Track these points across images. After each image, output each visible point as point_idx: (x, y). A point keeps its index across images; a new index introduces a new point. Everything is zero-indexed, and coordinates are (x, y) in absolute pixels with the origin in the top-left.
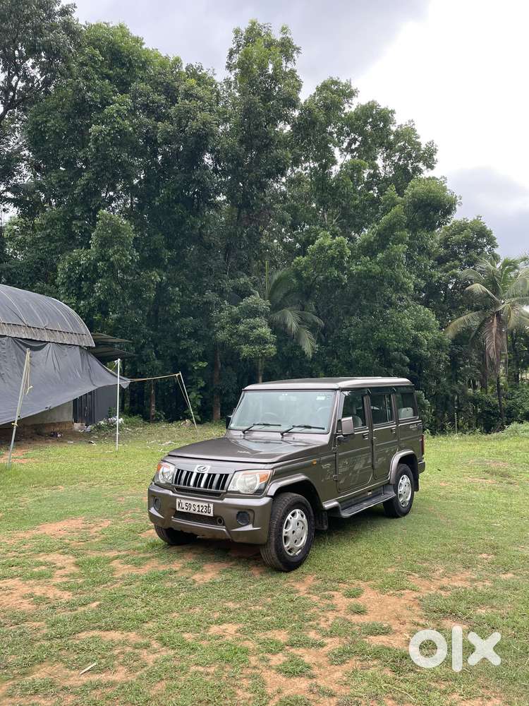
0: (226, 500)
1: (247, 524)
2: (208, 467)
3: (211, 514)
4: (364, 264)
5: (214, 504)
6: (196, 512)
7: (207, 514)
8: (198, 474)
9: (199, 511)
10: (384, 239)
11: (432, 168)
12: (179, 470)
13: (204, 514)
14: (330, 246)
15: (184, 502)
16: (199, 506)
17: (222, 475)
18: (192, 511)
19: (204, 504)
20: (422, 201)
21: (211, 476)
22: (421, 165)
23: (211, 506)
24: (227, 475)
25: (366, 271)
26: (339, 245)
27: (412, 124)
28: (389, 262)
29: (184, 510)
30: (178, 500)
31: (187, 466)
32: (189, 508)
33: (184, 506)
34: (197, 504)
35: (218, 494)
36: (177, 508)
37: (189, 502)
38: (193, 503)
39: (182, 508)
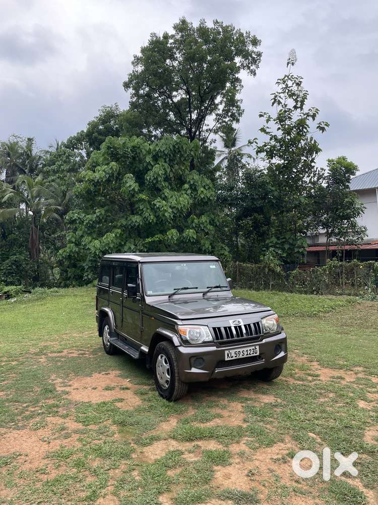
0: (264, 341)
1: (280, 352)
2: (241, 320)
3: (258, 354)
5: (258, 345)
6: (245, 356)
7: (255, 355)
8: (236, 328)
9: (247, 354)
12: (214, 329)
13: (252, 355)
15: (233, 352)
16: (247, 351)
17: (255, 324)
18: (241, 356)
19: (251, 348)
21: (248, 327)
23: (257, 347)
24: (258, 323)
29: (234, 358)
30: (226, 352)
31: (221, 323)
32: (238, 355)
33: (233, 355)
34: (245, 349)
35: (258, 338)
36: (227, 359)
37: (238, 350)
38: (241, 350)
39: (231, 357)
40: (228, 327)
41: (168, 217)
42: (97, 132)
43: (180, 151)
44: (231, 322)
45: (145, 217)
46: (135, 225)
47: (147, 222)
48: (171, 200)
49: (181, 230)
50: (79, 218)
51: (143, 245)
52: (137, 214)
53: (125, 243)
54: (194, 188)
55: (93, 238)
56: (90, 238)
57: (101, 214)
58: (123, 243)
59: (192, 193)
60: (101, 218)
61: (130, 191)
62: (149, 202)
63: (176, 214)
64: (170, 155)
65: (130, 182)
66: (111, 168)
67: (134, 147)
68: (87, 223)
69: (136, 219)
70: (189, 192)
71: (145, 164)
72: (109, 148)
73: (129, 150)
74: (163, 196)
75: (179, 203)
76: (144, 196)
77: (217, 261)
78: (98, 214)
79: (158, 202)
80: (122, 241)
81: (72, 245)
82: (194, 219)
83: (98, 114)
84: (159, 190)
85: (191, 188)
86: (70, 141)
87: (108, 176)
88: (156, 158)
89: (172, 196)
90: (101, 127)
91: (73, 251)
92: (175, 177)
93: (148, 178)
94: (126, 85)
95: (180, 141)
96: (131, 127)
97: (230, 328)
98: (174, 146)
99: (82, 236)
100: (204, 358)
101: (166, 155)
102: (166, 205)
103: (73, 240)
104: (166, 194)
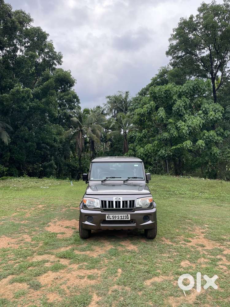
0: (136, 212)
1: (149, 221)
2: (121, 198)
3: (129, 219)
4: (36, 103)
5: (131, 214)
6: (120, 219)
7: (127, 219)
8: (116, 202)
9: (121, 219)
10: (45, 92)
11: (61, 64)
12: (102, 201)
13: (125, 219)
14: (23, 92)
15: (111, 216)
16: (121, 216)
17: (130, 201)
18: (117, 219)
19: (124, 215)
20: (62, 79)
21: (125, 203)
22: (55, 62)
23: (129, 215)
24: (134, 201)
25: (37, 106)
26: (27, 91)
27: (52, 42)
28: (48, 103)
29: (112, 220)
30: (107, 215)
31: (107, 199)
32: (115, 218)
33: (111, 217)
34: (120, 215)
35: (132, 210)
36: (107, 219)
37: (115, 215)
38: (117, 215)
39: (110, 219)
40: (111, 201)
41: (185, 133)
42: (156, 83)
43: (197, 89)
44: (114, 198)
45: (171, 133)
46: (164, 138)
47: (173, 136)
48: (188, 122)
49: (195, 141)
50: (135, 135)
51: (170, 150)
52: (167, 132)
53: (160, 150)
54: (206, 113)
55: (141, 147)
56: (140, 147)
57: (145, 133)
58: (159, 150)
59: (204, 116)
60: (145, 135)
61: (160, 118)
62: (175, 124)
63: (191, 130)
64: (190, 93)
65: (162, 112)
66: (151, 105)
67: (166, 91)
68: (138, 139)
69: (166, 135)
70: (202, 115)
71: (173, 101)
72: (151, 93)
73: (163, 93)
74: (184, 119)
75: (192, 123)
76: (171, 120)
77: (141, 162)
78: (144, 133)
79: (180, 124)
80: (158, 148)
81: (131, 150)
82: (205, 133)
83: (158, 73)
84: (181, 116)
85: (203, 112)
86: (142, 90)
87: (149, 110)
88: (180, 96)
89: (189, 119)
90: (158, 80)
91: (131, 154)
92: (195, 106)
93: (174, 109)
94: (168, 53)
95: (197, 83)
96: (173, 77)
97: (112, 202)
98: (193, 87)
99: (136, 146)
100: (93, 217)
101: (187, 93)
102: (185, 125)
103: (132, 148)
104: (186, 118)
